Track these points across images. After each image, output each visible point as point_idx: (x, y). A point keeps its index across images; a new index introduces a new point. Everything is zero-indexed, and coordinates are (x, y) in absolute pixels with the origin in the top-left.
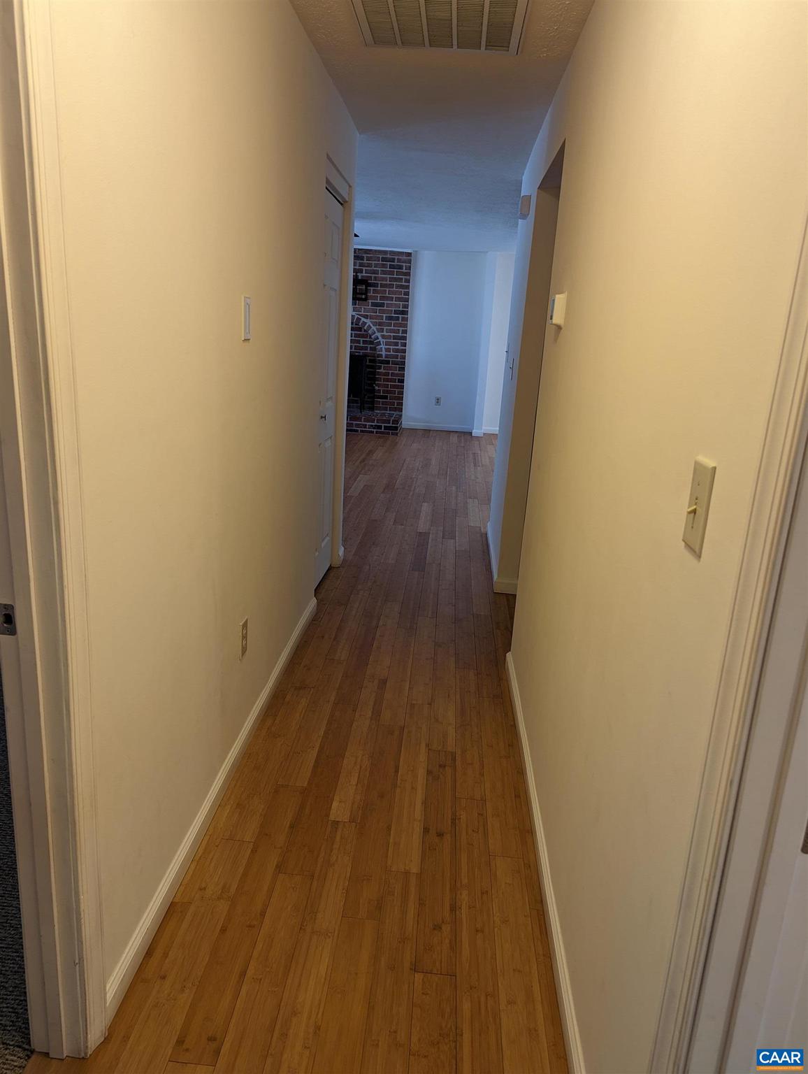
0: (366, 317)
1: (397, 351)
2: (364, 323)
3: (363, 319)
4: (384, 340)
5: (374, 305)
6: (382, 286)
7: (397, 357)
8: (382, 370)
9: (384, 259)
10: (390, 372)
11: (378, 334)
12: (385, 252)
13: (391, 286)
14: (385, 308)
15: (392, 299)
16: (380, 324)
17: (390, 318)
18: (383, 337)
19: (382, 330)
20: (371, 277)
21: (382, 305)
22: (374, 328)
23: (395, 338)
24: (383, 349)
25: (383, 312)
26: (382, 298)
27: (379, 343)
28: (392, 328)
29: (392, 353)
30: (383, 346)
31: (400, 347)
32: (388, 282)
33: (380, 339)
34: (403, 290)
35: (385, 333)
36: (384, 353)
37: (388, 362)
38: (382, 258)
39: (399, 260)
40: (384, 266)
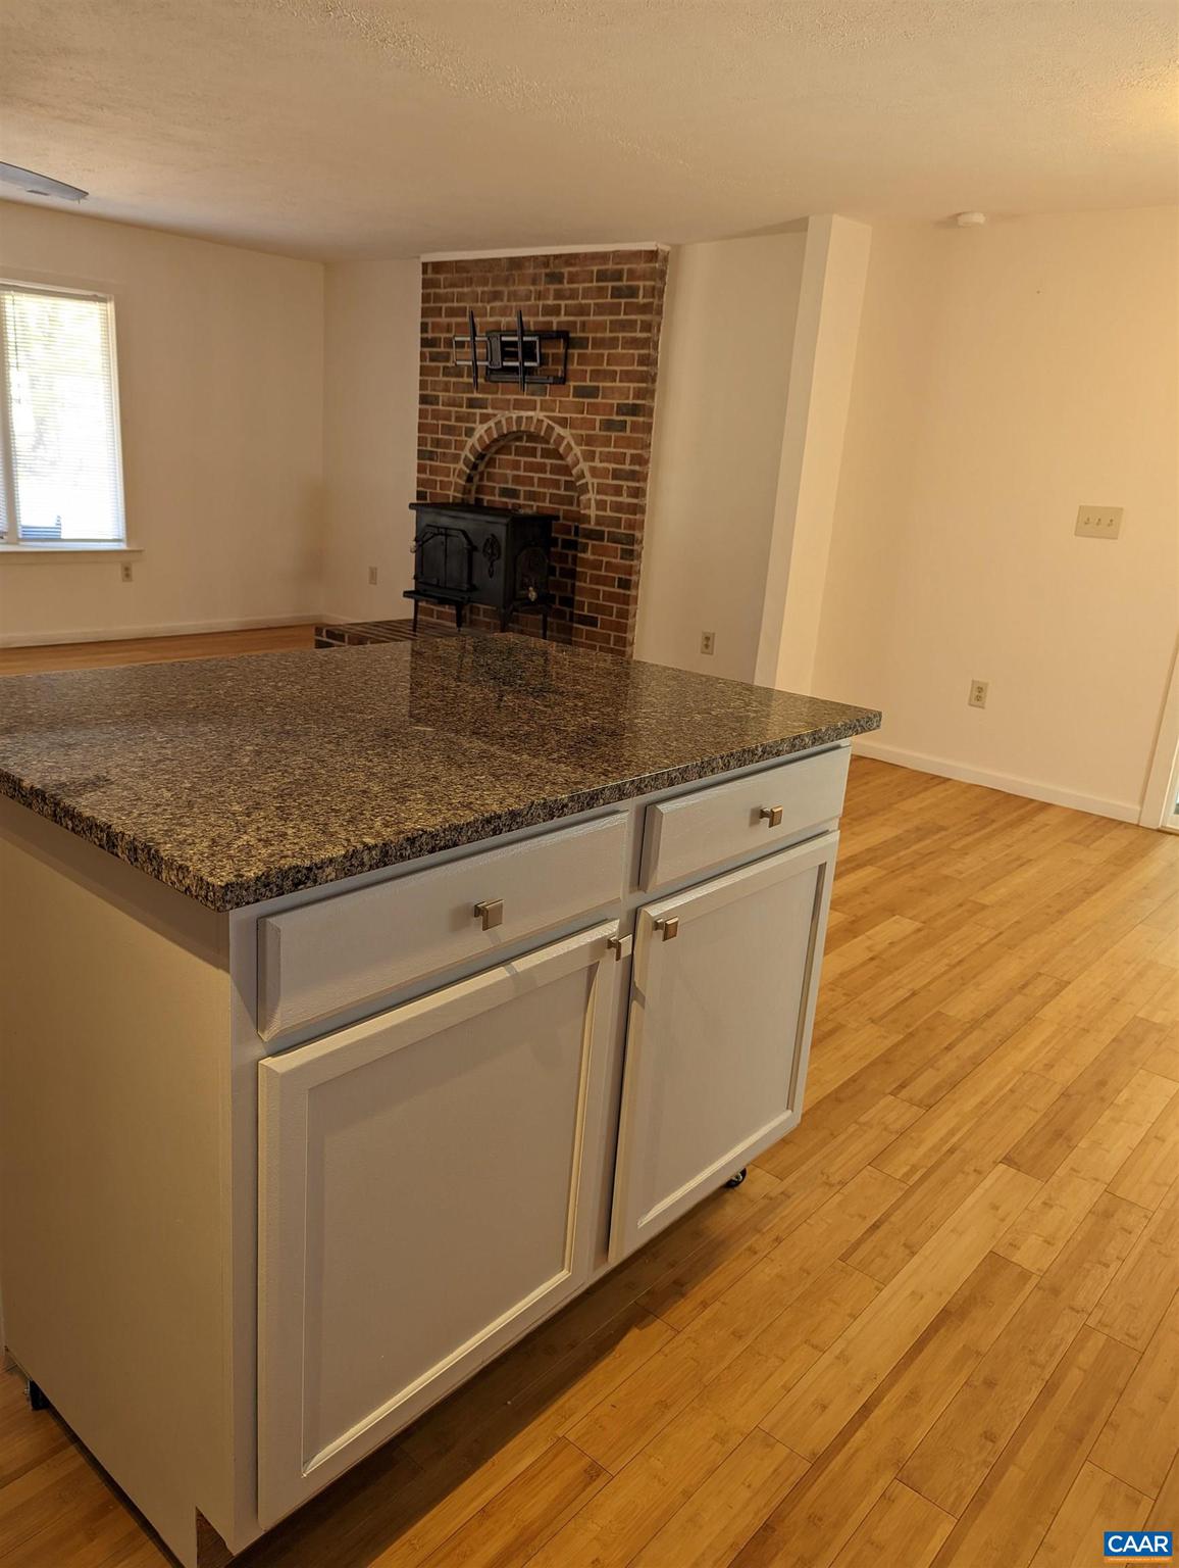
0: (563, 423)
1: (618, 507)
2: (561, 438)
3: (558, 430)
4: (596, 481)
5: (581, 392)
6: (598, 343)
7: (617, 522)
8: (588, 555)
9: (602, 276)
10: (605, 559)
11: (584, 466)
12: (602, 257)
13: (612, 343)
14: (599, 400)
15: (612, 376)
16: (589, 441)
17: (608, 425)
18: (594, 472)
19: (589, 456)
20: (575, 323)
21: (592, 392)
22: (577, 450)
23: (616, 475)
24: (593, 502)
25: (594, 409)
26: (596, 375)
27: (584, 489)
28: (612, 450)
29: (609, 513)
30: (592, 496)
31: (625, 499)
32: (608, 334)
33: (588, 478)
34: (636, 352)
35: (597, 464)
36: (593, 512)
37: (599, 536)
38: (598, 271)
39: (632, 274)
40: (601, 292)
